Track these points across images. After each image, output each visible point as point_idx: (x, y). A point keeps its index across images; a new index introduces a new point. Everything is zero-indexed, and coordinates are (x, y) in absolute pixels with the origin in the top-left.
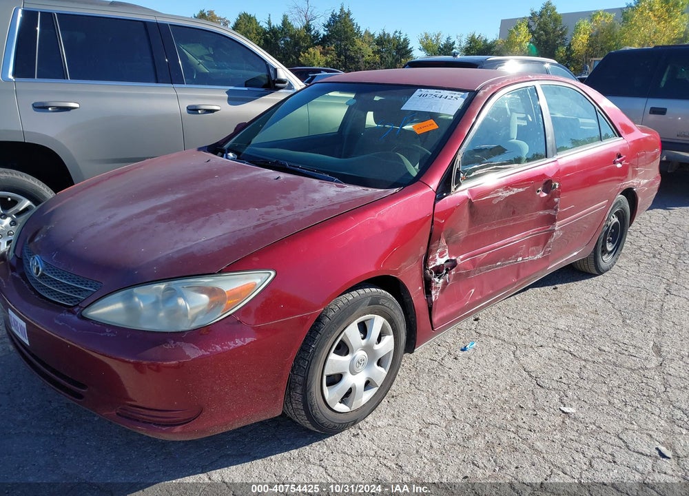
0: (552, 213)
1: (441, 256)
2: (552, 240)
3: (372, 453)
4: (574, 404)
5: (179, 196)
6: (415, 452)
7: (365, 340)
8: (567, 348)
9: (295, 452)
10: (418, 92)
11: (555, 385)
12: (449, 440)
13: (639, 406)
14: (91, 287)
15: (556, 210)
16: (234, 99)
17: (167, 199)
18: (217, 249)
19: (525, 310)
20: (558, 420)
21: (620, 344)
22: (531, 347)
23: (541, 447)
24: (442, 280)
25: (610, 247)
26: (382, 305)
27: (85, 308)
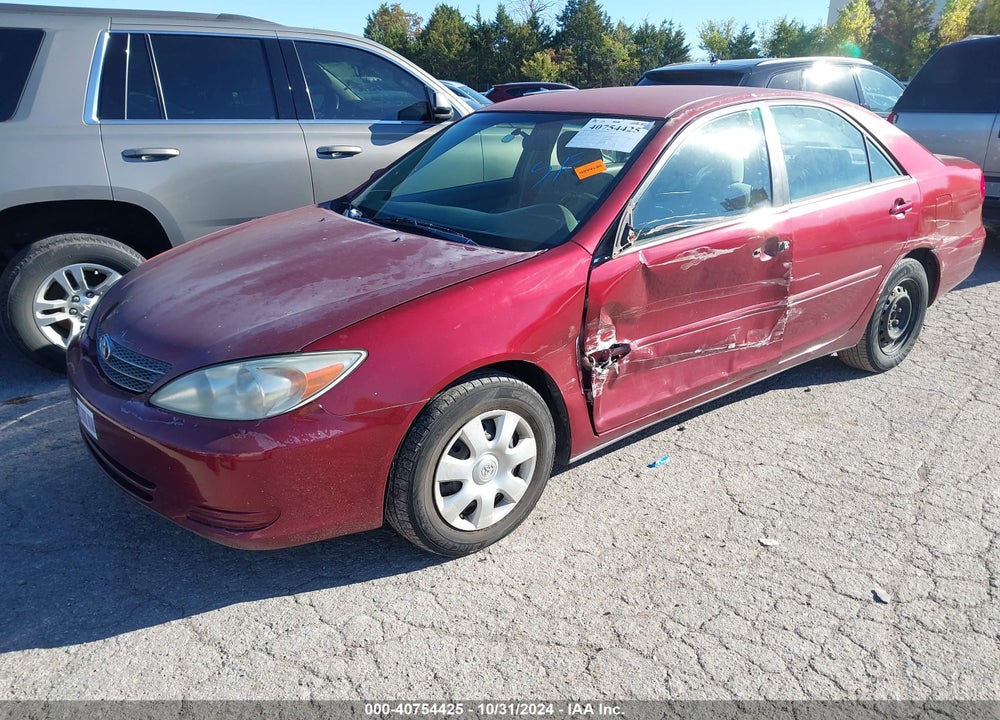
0: (782, 282)
1: (604, 337)
2: (785, 321)
3: (498, 581)
4: (779, 535)
5: (274, 263)
6: (551, 582)
7: (492, 442)
8: (796, 468)
9: (403, 577)
10: (592, 122)
11: (762, 512)
12: (599, 571)
13: (869, 540)
14: (160, 370)
15: (787, 279)
16: (380, 137)
17: (259, 267)
18: (300, 325)
19: (753, 418)
20: (752, 554)
21: (874, 464)
22: (747, 465)
23: (717, 584)
24: (606, 371)
25: (894, 334)
26: (515, 398)
27: (153, 393)
